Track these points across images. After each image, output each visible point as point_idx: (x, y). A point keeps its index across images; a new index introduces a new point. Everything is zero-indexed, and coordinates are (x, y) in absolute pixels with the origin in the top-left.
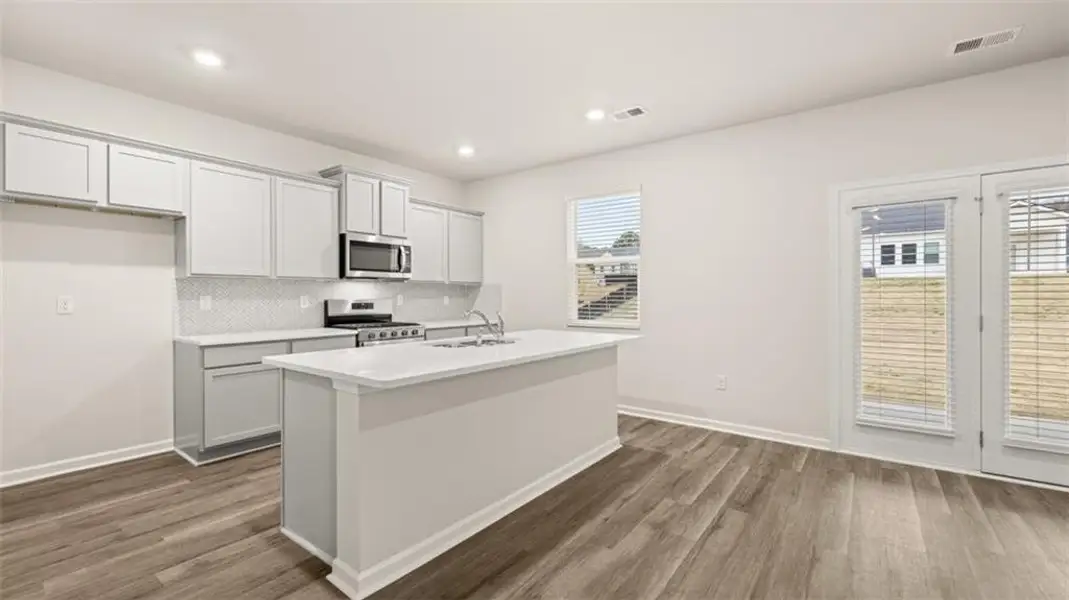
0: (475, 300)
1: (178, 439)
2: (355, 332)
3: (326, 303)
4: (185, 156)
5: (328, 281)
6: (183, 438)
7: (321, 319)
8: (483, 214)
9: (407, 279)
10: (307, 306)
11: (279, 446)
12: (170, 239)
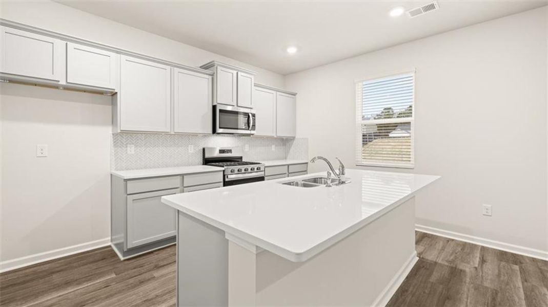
0: (290, 148)
1: (114, 237)
2: (223, 169)
3: (204, 150)
4: (117, 52)
5: (205, 136)
6: (116, 237)
7: (201, 160)
8: (297, 94)
9: (253, 134)
10: (192, 152)
11: (175, 245)
12: (109, 108)
